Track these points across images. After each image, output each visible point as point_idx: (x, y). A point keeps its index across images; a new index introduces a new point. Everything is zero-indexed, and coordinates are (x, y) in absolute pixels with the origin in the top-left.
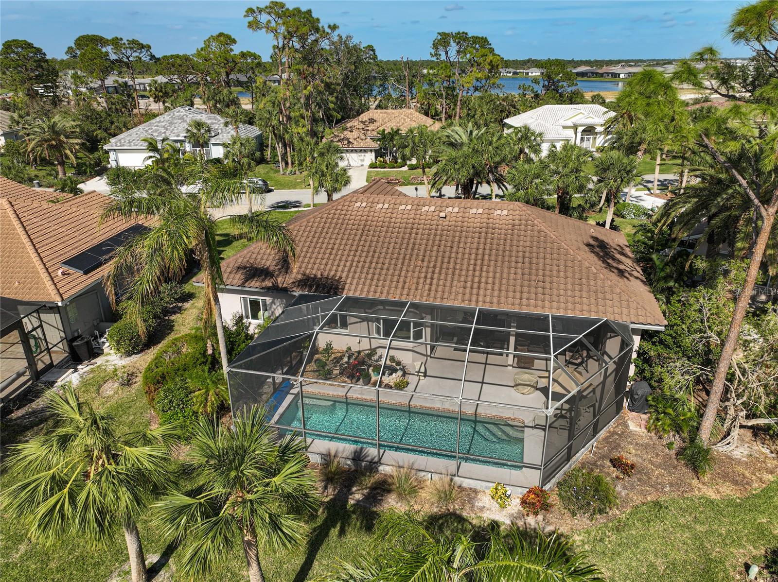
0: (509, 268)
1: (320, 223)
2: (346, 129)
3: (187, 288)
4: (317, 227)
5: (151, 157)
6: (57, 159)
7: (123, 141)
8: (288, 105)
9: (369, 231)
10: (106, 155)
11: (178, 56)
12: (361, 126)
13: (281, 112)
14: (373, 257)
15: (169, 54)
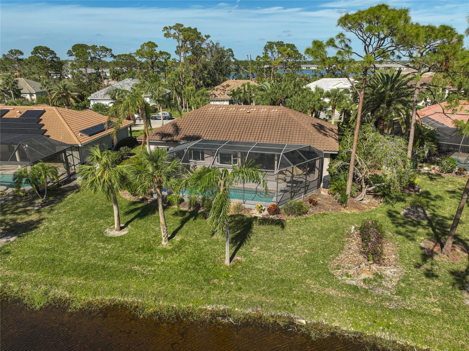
0: (275, 131)
1: (193, 116)
2: (214, 89)
3: (133, 151)
4: (192, 118)
5: (112, 103)
6: (65, 103)
7: (97, 95)
8: (184, 76)
9: (215, 118)
10: (89, 103)
11: (126, 55)
12: (222, 88)
13: (180, 80)
14: (216, 128)
15: (121, 54)
